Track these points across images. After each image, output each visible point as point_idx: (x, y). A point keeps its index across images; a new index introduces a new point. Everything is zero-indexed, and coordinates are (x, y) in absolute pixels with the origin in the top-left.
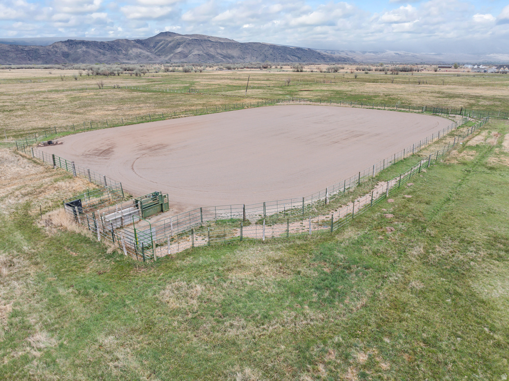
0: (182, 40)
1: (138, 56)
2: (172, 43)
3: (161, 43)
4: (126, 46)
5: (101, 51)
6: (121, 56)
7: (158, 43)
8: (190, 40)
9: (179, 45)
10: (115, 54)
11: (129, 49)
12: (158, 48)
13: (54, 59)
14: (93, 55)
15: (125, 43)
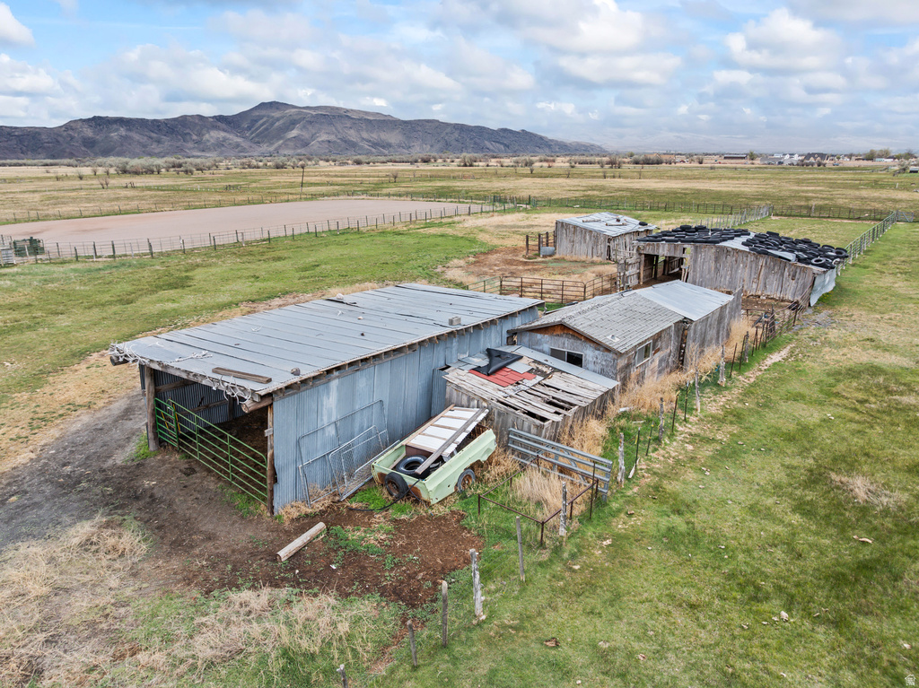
0: (300, 117)
1: (220, 145)
2: (281, 122)
3: (261, 122)
4: (198, 128)
5: (154, 135)
6: (190, 145)
7: (256, 121)
8: (313, 116)
9: (294, 124)
10: (180, 140)
11: (204, 131)
12: (257, 129)
13: (68, 150)
14: (139, 142)
15: (197, 121)
